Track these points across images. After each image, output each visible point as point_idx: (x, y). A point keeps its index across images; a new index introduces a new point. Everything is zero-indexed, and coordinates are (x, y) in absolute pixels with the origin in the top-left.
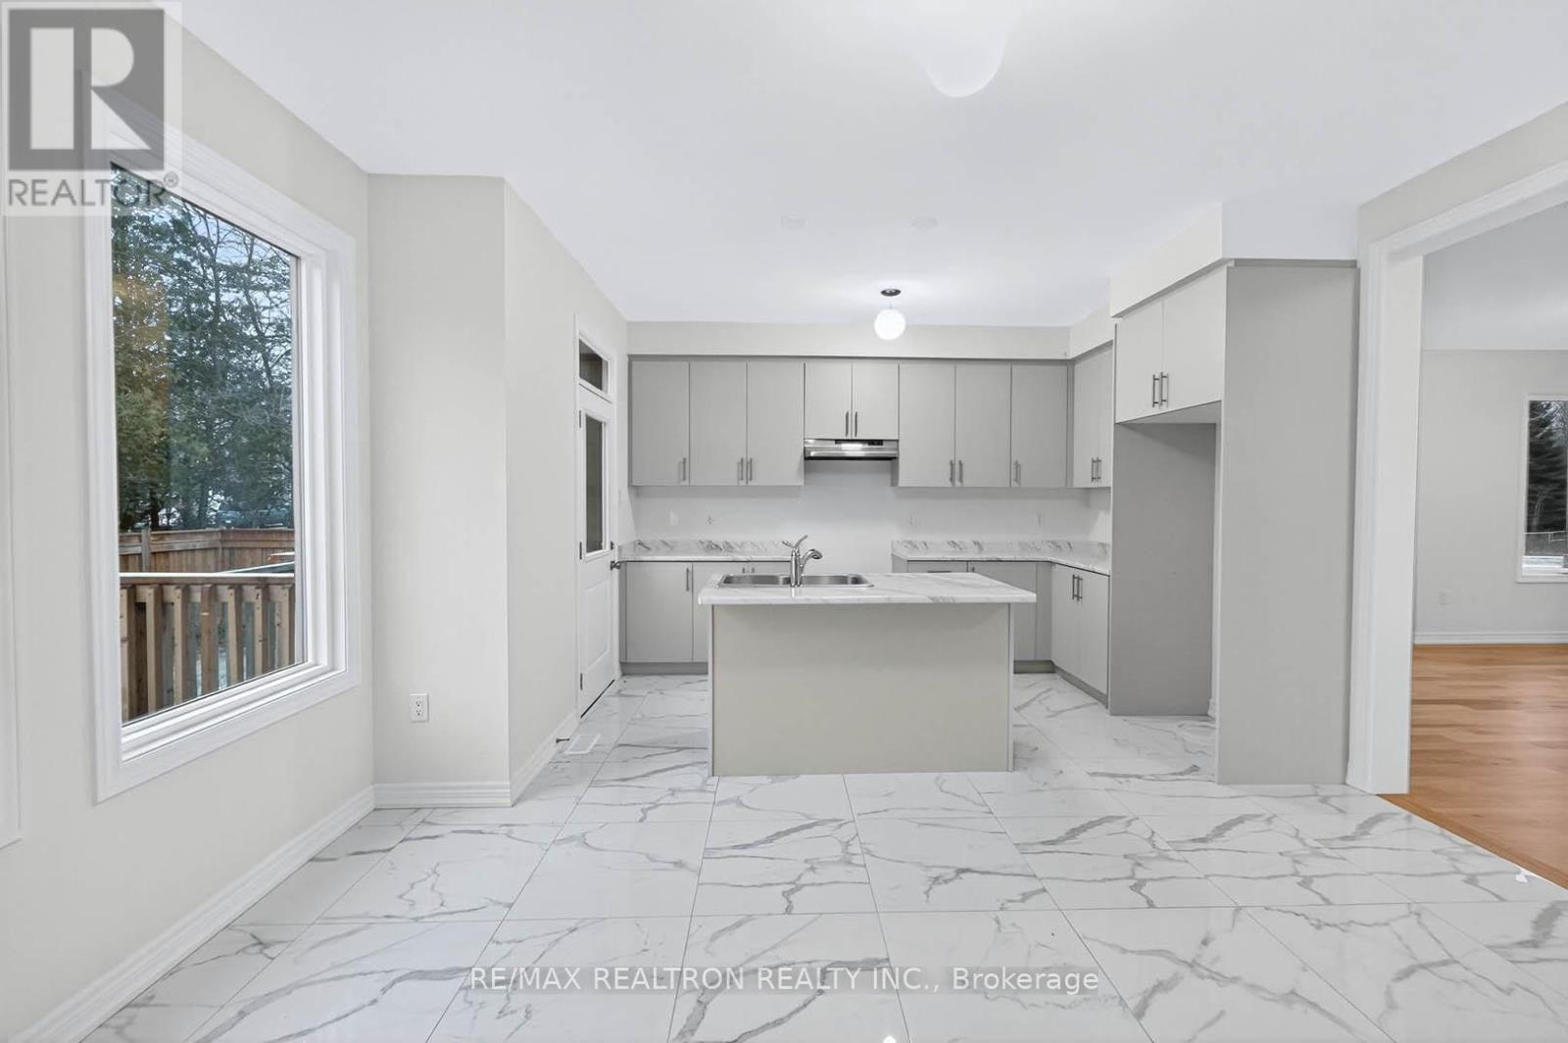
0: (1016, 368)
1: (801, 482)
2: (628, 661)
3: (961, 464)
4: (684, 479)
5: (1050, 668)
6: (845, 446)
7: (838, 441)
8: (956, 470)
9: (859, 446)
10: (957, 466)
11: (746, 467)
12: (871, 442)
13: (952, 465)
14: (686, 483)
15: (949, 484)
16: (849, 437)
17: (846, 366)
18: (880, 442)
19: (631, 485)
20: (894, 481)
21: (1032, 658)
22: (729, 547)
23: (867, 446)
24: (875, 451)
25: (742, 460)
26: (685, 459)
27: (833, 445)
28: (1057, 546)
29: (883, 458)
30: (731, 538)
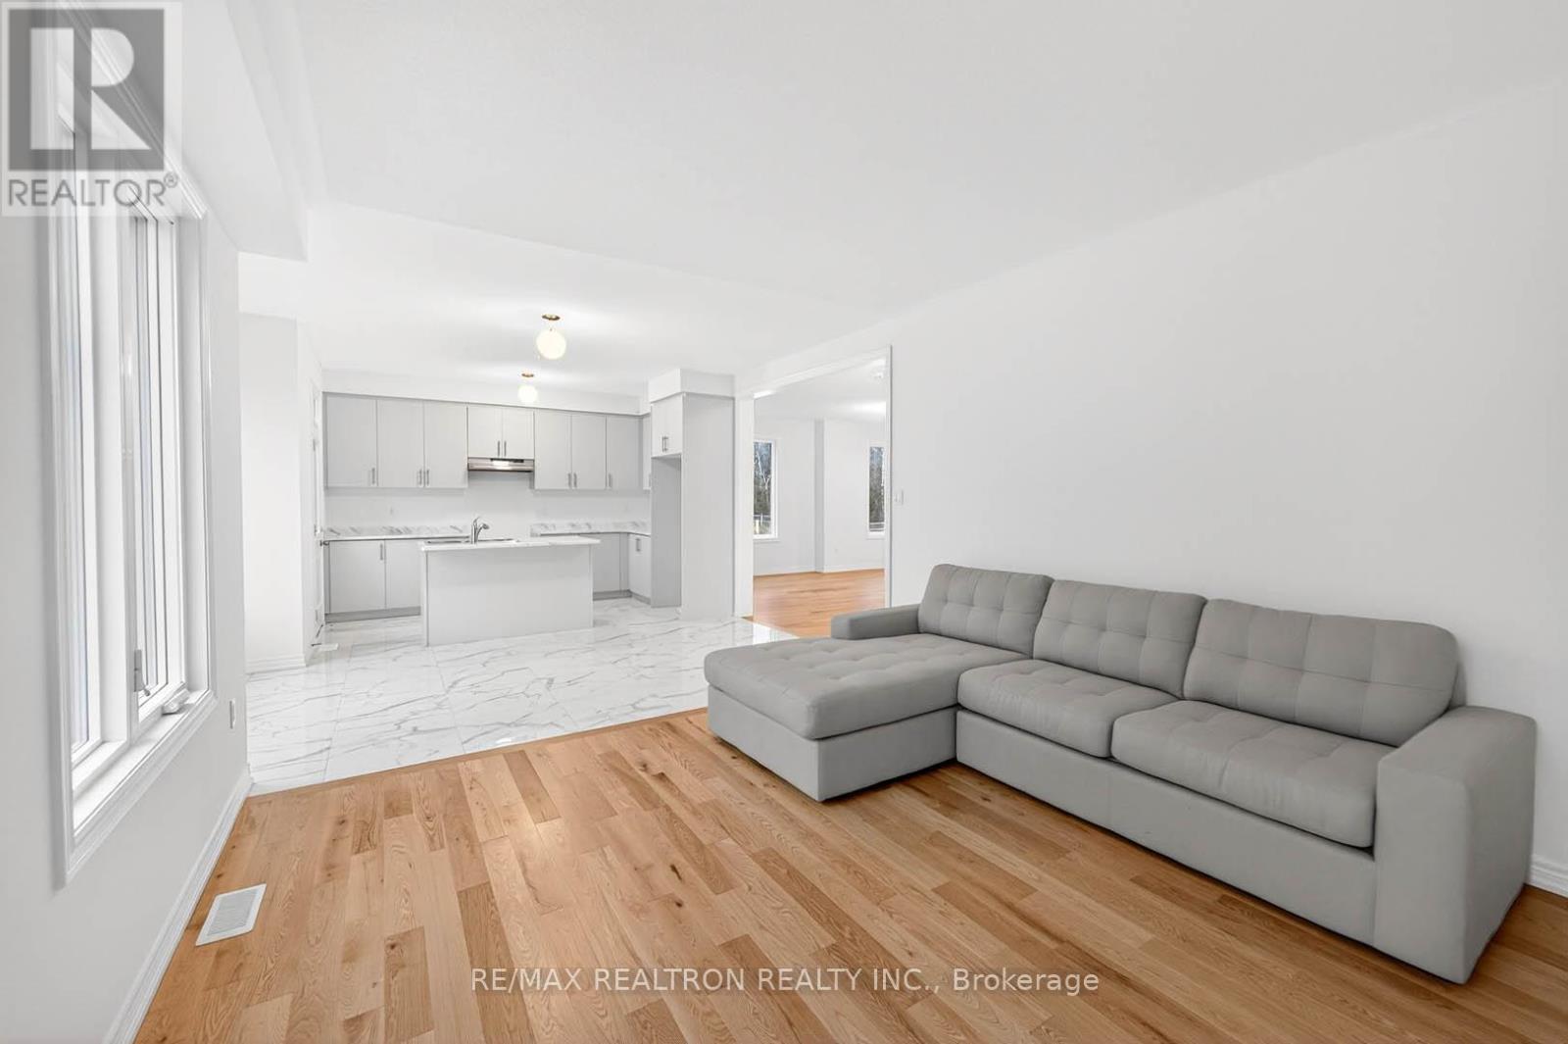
0: (609, 419)
1: (466, 486)
2: (332, 612)
3: (575, 475)
4: (374, 482)
5: (629, 594)
6: (495, 462)
7: (492, 459)
8: (572, 479)
9: (507, 463)
10: (573, 477)
11: (424, 476)
12: (516, 461)
13: (570, 475)
14: (375, 485)
15: (568, 488)
16: (500, 457)
17: (498, 410)
18: (522, 461)
19: (326, 488)
20: (532, 486)
21: (618, 589)
22: (408, 530)
23: (512, 463)
24: (518, 466)
25: (421, 472)
26: (373, 470)
27: (489, 462)
28: (635, 524)
29: (523, 470)
30: (409, 525)
